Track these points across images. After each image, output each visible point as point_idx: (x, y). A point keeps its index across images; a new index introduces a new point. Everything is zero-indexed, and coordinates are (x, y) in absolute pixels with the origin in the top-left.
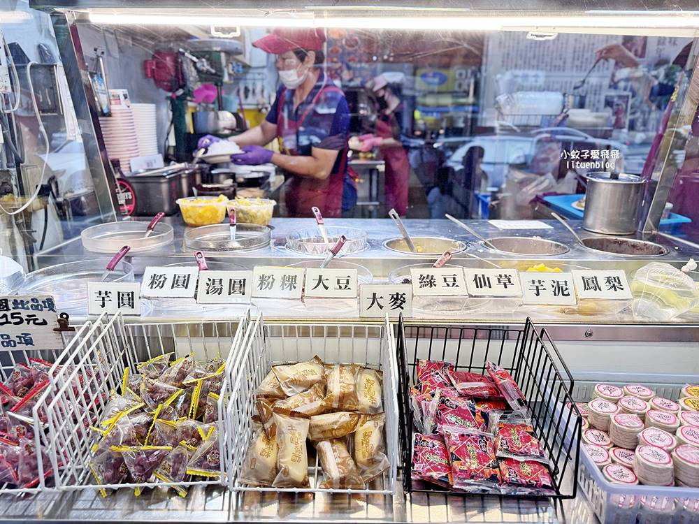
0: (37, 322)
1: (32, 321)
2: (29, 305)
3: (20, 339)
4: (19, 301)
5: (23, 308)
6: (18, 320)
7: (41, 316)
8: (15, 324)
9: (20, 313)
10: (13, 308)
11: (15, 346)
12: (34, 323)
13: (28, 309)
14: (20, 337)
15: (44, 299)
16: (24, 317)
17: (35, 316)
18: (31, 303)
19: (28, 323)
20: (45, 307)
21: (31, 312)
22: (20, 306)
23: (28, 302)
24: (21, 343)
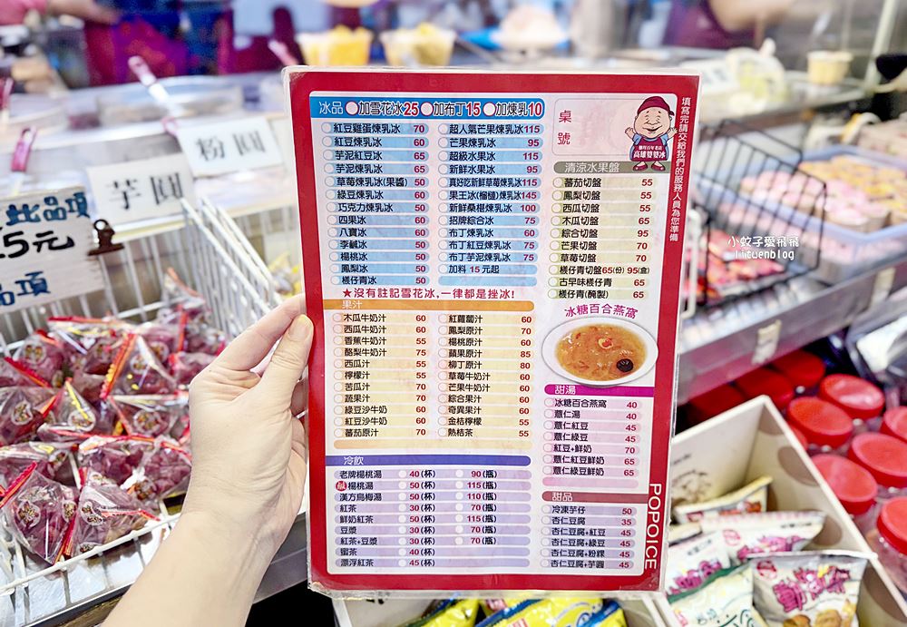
0: (56, 244)
1: (45, 246)
2: (40, 212)
3: (23, 287)
4: (19, 207)
5: (28, 219)
6: (18, 247)
7: (61, 230)
8: (12, 256)
9: (21, 233)
10: (8, 224)
11: (12, 301)
12: (51, 248)
13: (37, 220)
14: (22, 283)
15: (70, 195)
16: (30, 238)
17: (51, 232)
18: (44, 207)
19: (39, 250)
20: (71, 211)
21: (44, 226)
22: (22, 217)
23: (37, 206)
24: (25, 293)
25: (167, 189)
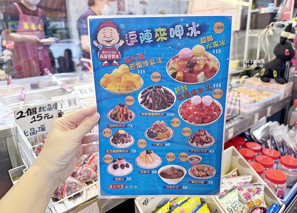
0: (49, 117)
1: (46, 117)
2: (46, 109)
3: (40, 129)
4: (42, 107)
5: (44, 111)
6: (40, 118)
7: (50, 113)
8: (38, 120)
9: (41, 114)
10: (39, 112)
11: (36, 133)
12: (48, 118)
13: (45, 111)
14: (39, 128)
15: (54, 104)
16: (43, 115)
17: (48, 114)
18: (48, 107)
19: (45, 119)
20: (54, 108)
21: (46, 113)
22: (42, 110)
23: (46, 107)
24: (40, 131)
25: (72, 102)
